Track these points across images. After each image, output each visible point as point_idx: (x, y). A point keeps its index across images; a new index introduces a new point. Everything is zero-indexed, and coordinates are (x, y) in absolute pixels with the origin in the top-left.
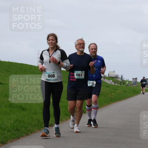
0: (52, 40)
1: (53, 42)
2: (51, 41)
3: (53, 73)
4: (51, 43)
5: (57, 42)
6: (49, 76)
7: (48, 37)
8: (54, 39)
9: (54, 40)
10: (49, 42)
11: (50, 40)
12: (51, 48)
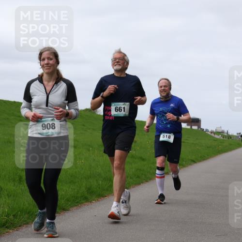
0: (49, 58)
1: (51, 62)
2: (46, 62)
3: (52, 120)
4: (48, 64)
5: (58, 62)
6: (45, 127)
7: (41, 54)
8: (51, 57)
9: (51, 59)
10: (42, 63)
11: (44, 60)
12: (47, 73)
